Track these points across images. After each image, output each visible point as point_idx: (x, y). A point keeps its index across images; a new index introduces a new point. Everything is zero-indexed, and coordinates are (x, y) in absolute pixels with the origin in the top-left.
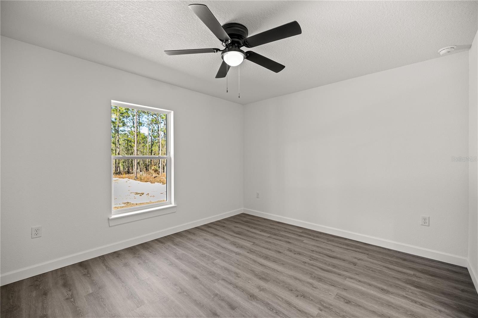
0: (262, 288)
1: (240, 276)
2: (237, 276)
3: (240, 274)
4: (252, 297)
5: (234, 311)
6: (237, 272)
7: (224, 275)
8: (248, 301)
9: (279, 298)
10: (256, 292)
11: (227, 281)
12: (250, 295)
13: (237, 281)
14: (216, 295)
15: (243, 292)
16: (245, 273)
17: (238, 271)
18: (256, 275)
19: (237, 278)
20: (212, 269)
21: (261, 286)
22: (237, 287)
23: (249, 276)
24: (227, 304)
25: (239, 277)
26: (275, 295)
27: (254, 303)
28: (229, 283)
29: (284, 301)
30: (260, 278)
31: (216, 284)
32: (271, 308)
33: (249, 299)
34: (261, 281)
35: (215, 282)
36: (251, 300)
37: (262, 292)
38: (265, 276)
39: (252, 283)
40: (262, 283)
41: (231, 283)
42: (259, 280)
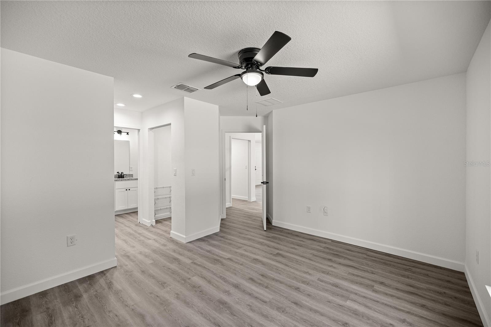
0: (227, 294)
1: (248, 307)
2: (251, 306)
3: (248, 309)
4: (236, 286)
5: (251, 277)
6: (251, 311)
7: (266, 308)
8: (240, 283)
9: (215, 286)
10: (232, 290)
11: (261, 300)
12: (238, 288)
13: (251, 300)
14: (266, 287)
15: (244, 290)
16: (242, 310)
17: (251, 314)
18: (229, 308)
19: (251, 305)
20: (285, 318)
21: (227, 295)
22: (250, 294)
23: (237, 307)
24: (256, 281)
25: (249, 305)
26: (217, 288)
27: (235, 282)
28: (258, 299)
29: (212, 284)
30: (226, 304)
31: (271, 297)
32: (224, 279)
33: (239, 285)
34: (226, 300)
35: (273, 299)
36: (237, 284)
37: (228, 290)
38: (220, 307)
39: (235, 299)
40: (225, 298)
41: (256, 298)
42: (227, 301)
